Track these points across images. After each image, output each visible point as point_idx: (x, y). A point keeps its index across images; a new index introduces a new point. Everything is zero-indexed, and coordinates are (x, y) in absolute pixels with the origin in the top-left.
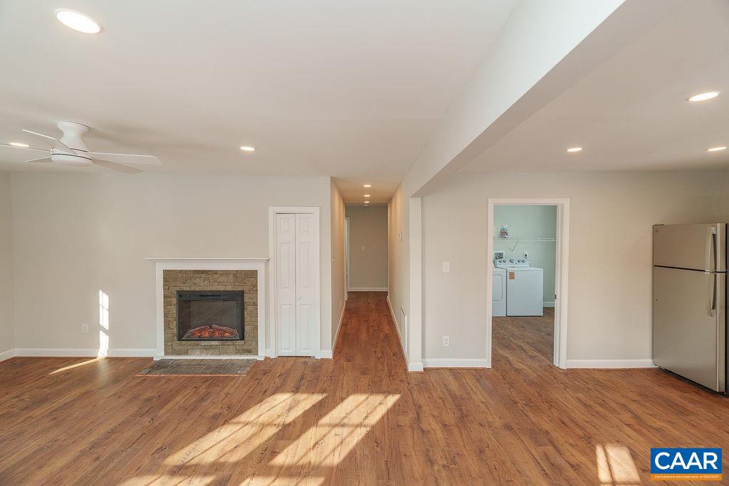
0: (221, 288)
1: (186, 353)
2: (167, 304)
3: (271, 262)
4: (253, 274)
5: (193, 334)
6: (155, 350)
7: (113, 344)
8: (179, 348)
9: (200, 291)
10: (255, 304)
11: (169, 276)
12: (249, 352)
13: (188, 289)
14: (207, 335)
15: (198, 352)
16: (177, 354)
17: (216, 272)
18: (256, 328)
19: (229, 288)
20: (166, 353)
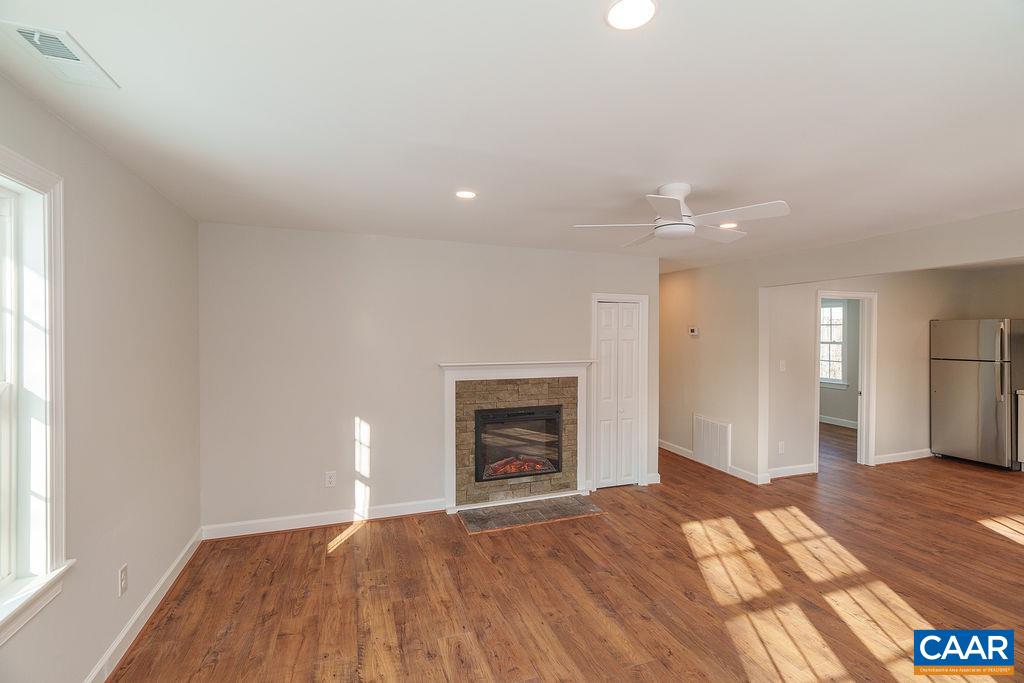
0: (534, 403)
1: (486, 499)
2: (460, 430)
3: (594, 366)
4: (572, 382)
5: (495, 471)
6: (443, 499)
7: (375, 500)
8: (477, 493)
9: (506, 410)
10: (575, 422)
11: (464, 390)
12: (566, 487)
13: (490, 407)
14: (514, 470)
15: (502, 494)
16: (475, 502)
17: (526, 381)
18: (575, 454)
19: (542, 403)
20: (459, 503)
